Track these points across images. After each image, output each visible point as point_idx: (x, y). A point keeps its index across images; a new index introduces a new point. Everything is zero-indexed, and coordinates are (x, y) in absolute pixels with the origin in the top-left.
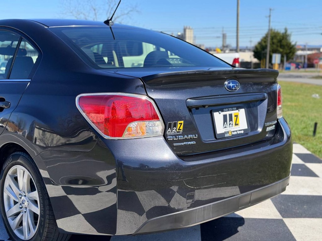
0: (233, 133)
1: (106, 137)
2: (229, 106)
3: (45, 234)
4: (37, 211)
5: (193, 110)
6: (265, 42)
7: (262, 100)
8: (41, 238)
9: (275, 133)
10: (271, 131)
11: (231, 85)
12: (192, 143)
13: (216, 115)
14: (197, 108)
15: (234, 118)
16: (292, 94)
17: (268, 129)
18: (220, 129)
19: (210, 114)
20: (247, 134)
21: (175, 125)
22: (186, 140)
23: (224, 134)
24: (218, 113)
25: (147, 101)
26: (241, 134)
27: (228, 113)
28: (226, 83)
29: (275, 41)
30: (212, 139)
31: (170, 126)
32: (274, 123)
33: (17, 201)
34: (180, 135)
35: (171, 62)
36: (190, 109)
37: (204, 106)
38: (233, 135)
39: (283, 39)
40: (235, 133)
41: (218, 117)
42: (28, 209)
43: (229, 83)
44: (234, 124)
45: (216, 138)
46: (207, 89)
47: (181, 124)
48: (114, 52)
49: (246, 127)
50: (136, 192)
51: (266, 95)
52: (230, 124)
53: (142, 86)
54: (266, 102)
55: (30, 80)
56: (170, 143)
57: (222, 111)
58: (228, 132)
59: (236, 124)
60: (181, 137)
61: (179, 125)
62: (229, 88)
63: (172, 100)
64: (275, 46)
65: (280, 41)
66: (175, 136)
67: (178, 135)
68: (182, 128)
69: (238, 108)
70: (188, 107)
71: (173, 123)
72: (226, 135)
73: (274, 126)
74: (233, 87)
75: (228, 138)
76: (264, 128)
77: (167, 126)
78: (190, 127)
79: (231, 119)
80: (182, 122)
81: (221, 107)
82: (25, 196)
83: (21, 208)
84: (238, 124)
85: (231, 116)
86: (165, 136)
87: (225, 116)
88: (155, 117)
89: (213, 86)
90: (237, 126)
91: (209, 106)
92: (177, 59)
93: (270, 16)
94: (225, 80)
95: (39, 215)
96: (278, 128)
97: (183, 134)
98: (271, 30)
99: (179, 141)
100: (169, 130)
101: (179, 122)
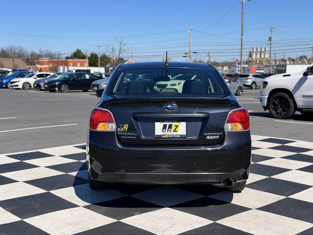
0: (169, 136)
10: (213, 139)
12: (134, 137)
13: (157, 124)
15: (173, 128)
17: (209, 137)
19: (151, 123)
20: (184, 138)
21: (123, 127)
22: (129, 135)
23: (161, 136)
27: (168, 124)
30: (150, 138)
31: (119, 127)
32: (219, 134)
40: (172, 136)
41: (159, 125)
45: (153, 137)
47: (127, 126)
49: (184, 134)
52: (168, 130)
56: (119, 136)
57: (164, 122)
58: (165, 135)
59: (174, 131)
61: (125, 127)
67: (124, 132)
68: (127, 128)
69: (179, 121)
71: (121, 125)
72: (163, 137)
73: (218, 136)
79: (170, 128)
80: (127, 125)
84: (176, 131)
85: (171, 125)
87: (165, 125)
88: (112, 122)
91: (153, 118)
97: (127, 132)
99: (124, 135)
100: (119, 129)
101: (125, 125)
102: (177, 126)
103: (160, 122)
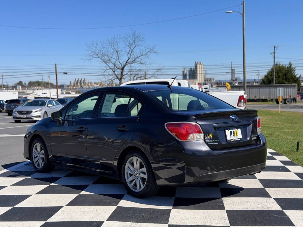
0: (235, 140)
1: (180, 140)
2: (233, 127)
3: (150, 186)
4: (145, 176)
5: (216, 129)
6: (271, 76)
7: (249, 125)
8: (148, 189)
9: (257, 141)
10: (255, 140)
11: (233, 117)
12: (216, 143)
13: (227, 131)
14: (218, 128)
15: (235, 133)
16: (292, 123)
17: (253, 139)
18: (229, 138)
19: (224, 131)
20: (242, 140)
21: (209, 135)
22: (214, 142)
23: (231, 140)
24: (227, 130)
25: (196, 125)
26: (239, 140)
27: (232, 130)
28: (231, 117)
29: (280, 74)
30: (225, 142)
31: (206, 136)
32: (256, 136)
33: (133, 174)
34: (211, 140)
35: (204, 107)
36: (215, 128)
37: (221, 127)
38: (235, 141)
39: (288, 73)
40: (236, 140)
41: (228, 132)
42: (139, 177)
43: (232, 117)
44: (235, 136)
45: (227, 142)
46: (222, 120)
47: (211, 135)
48: (167, 99)
49: (241, 137)
50: (192, 168)
51: (251, 122)
52: (233, 136)
53: (194, 119)
54: (251, 125)
55: (139, 117)
56: (207, 143)
57: (230, 130)
58: (233, 139)
60: (211, 141)
61: (210, 136)
62: (233, 119)
63: (206, 124)
64: (281, 79)
65: (286, 75)
66: (209, 140)
67: (210, 140)
68: (212, 137)
69: (237, 128)
70: (214, 128)
71: (208, 134)
72: (232, 141)
73: (256, 137)
74: (234, 118)
75: (232, 142)
76: (251, 138)
77: (205, 135)
78: (215, 137)
79: (234, 133)
80: (212, 134)
81: (229, 128)
82: (137, 171)
83: (135, 177)
85: (234, 132)
86: (205, 140)
87: (231, 132)
88: (200, 132)
89: (224, 118)
90: (237, 137)
91: (224, 127)
92: (206, 105)
93: (274, 53)
94: (230, 115)
95: (146, 178)
96: (258, 139)
97: (212, 139)
98: (276, 65)
99: (211, 142)
100: (206, 137)
101: (211, 134)
102: (237, 132)
103: (228, 130)
